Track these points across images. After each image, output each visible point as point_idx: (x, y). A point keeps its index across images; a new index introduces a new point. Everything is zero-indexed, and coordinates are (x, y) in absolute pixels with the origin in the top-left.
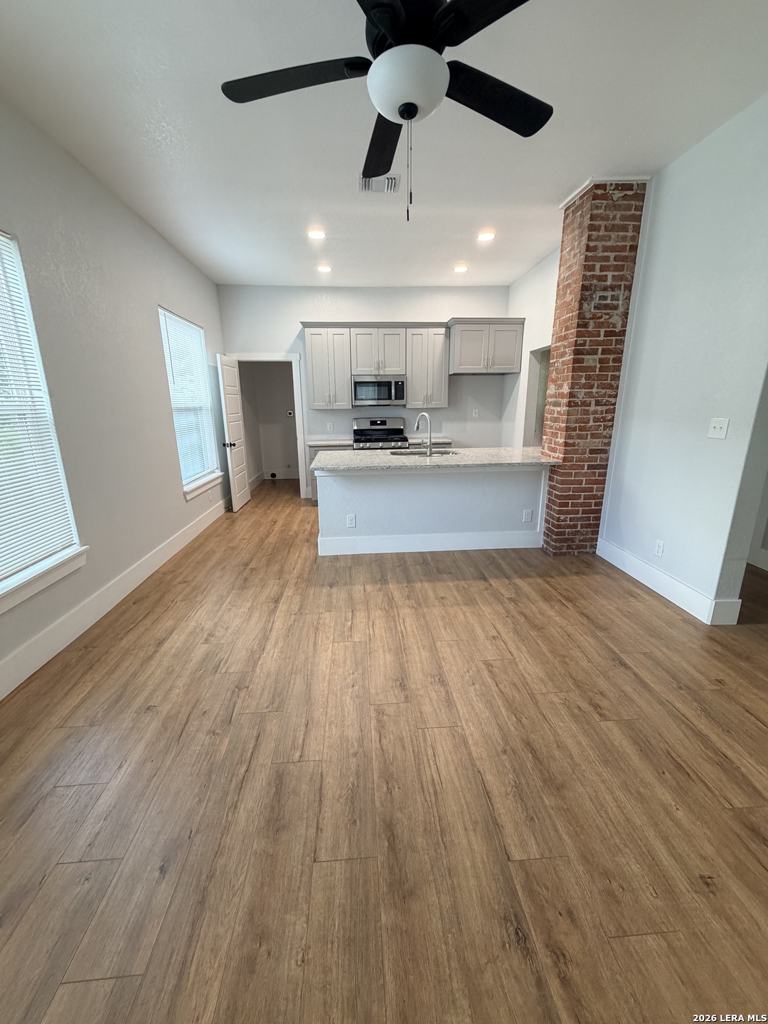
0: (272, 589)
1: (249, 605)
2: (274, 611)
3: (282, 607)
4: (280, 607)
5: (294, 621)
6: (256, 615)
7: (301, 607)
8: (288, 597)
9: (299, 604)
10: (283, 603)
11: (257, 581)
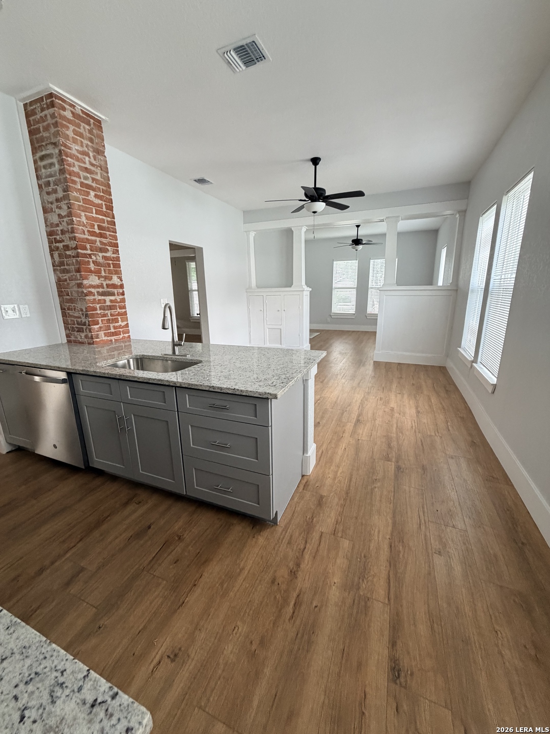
0: (363, 432)
1: (377, 422)
2: (359, 415)
3: (354, 416)
4: (356, 417)
5: (347, 408)
6: (370, 415)
7: (342, 414)
8: (350, 422)
9: (344, 416)
10: (354, 419)
11: (379, 443)
